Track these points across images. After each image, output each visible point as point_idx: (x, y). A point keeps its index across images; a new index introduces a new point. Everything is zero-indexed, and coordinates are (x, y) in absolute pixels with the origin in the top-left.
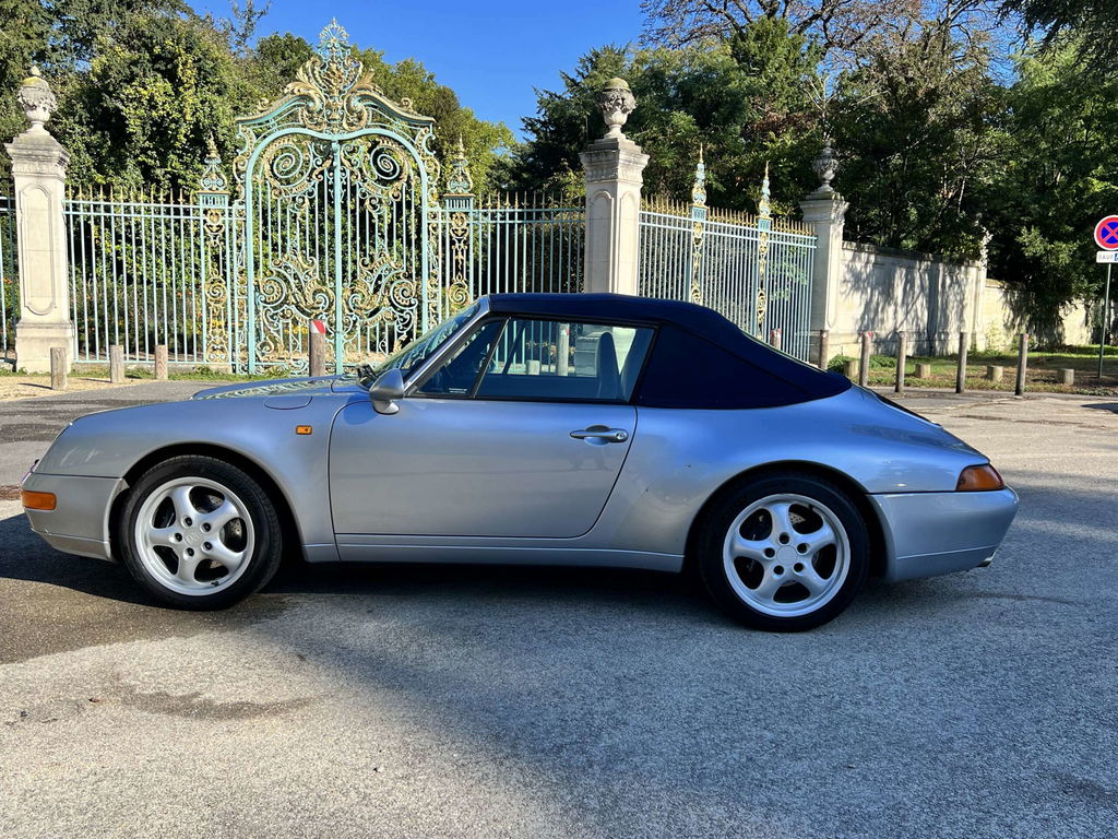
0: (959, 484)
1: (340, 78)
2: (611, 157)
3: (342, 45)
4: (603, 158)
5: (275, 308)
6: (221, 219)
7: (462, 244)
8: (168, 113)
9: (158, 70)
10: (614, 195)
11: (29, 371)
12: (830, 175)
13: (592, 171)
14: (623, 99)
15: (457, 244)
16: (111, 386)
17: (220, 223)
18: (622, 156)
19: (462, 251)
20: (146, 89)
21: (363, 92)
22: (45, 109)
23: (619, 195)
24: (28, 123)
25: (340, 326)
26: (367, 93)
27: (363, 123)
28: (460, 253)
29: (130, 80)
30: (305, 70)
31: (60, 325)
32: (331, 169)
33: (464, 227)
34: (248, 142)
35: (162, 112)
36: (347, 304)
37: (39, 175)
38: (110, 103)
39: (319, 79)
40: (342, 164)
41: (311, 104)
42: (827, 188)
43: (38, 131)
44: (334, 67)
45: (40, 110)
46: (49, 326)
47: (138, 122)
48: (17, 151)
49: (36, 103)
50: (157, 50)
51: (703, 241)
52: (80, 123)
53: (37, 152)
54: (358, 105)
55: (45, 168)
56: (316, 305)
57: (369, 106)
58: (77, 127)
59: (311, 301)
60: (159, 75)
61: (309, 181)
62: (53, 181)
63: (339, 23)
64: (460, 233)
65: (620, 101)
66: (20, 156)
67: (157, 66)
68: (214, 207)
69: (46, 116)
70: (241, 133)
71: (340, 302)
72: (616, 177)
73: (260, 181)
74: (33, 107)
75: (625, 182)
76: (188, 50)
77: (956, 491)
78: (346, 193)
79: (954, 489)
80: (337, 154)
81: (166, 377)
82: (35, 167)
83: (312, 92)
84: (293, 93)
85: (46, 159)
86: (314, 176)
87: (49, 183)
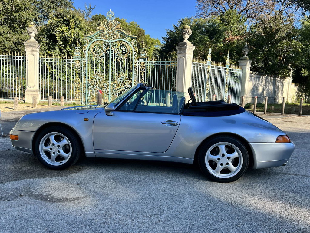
0: (276, 141)
1: (112, 25)
2: (185, 47)
3: (112, 16)
4: (183, 47)
5: (93, 87)
6: (79, 63)
7: (143, 71)
8: (67, 35)
9: (65, 24)
10: (185, 57)
11: (28, 103)
12: (246, 53)
13: (179, 51)
14: (188, 31)
15: (142, 71)
16: (48, 107)
17: (79, 64)
18: (188, 47)
19: (143, 72)
20: (61, 28)
21: (118, 29)
22: (34, 33)
23: (187, 58)
24: (30, 37)
25: (110, 92)
26: (119, 29)
27: (118, 38)
28: (143, 73)
29: (57, 26)
30: (102, 23)
31: (36, 91)
32: (109, 50)
33: (144, 66)
34: (87, 42)
35: (65, 35)
36: (112, 86)
37: (32, 51)
38: (52, 32)
39: (106, 26)
40: (112, 49)
41: (104, 32)
42: (246, 56)
43: (33, 39)
44: (110, 22)
45: (33, 33)
46: (34, 91)
47: (59, 37)
48: (27, 44)
50: (65, 18)
51: (210, 70)
52: (44, 38)
53: (32, 45)
54: (116, 32)
55: (34, 49)
56: (104, 87)
57: (119, 33)
58: (44, 39)
59: (102, 86)
60: (65, 25)
61: (103, 53)
62: (36, 52)
63: (112, 11)
64: (143, 67)
65: (188, 32)
66: (27, 46)
67: (65, 22)
68: (78, 60)
69: (35, 35)
70: (85, 40)
71: (110, 86)
72: (186, 52)
73: (90, 53)
74: (31, 33)
75: (188, 54)
76: (73, 18)
77: (275, 143)
78: (113, 56)
79: (275, 142)
80: (111, 46)
81: (63, 105)
82: (31, 49)
83: (104, 29)
84: (99, 29)
85: (34, 47)
86: (104, 52)
87: (35, 53)
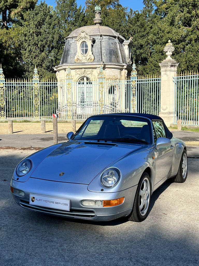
22: (170, 52)
24: (166, 56)
43: (169, 58)
45: (168, 52)
48: (161, 65)
49: (167, 51)
53: (165, 64)
66: (162, 66)
87: (168, 73)
